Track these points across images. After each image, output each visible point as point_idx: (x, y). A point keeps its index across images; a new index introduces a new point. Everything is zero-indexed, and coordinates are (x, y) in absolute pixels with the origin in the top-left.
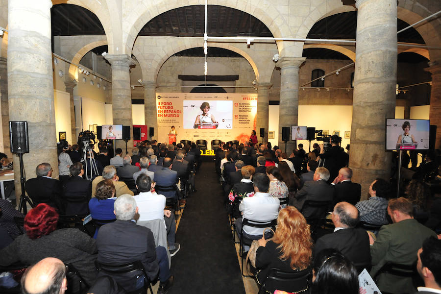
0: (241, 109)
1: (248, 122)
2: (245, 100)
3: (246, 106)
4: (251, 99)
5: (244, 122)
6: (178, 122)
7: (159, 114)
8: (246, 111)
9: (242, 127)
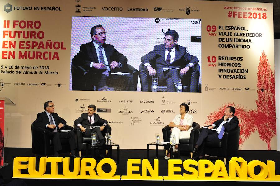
0: (222, 40)
1: (242, 74)
2: (234, 17)
3: (235, 34)
4: (250, 14)
5: (231, 75)
6: (57, 73)
7: (5, 50)
8: (237, 46)
9: (227, 89)
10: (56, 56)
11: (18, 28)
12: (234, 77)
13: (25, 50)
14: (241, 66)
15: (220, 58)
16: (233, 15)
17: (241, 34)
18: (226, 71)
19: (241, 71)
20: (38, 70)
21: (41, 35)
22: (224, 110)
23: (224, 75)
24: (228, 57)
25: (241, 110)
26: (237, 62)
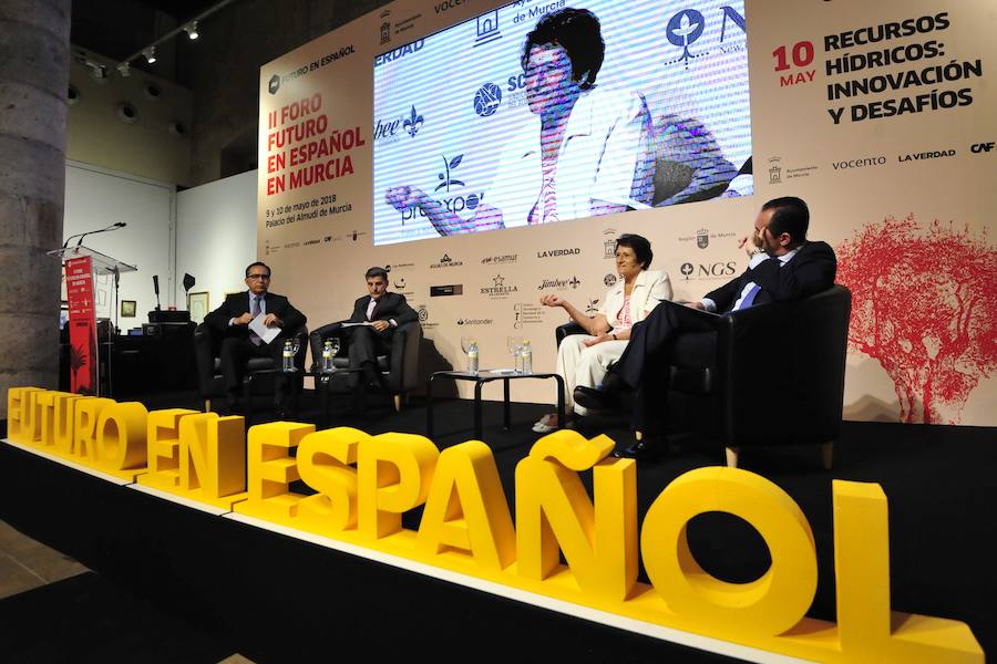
1: (948, 85)
5: (893, 101)
6: (350, 208)
7: (271, 176)
9: (872, 161)
10: (348, 166)
12: (906, 106)
13: (300, 166)
14: (942, 54)
15: (830, 42)
18: (867, 87)
19: (943, 74)
20: (319, 208)
21: (322, 124)
22: (860, 251)
23: (854, 109)
24: (870, 30)
25: (951, 244)
26: (920, 38)
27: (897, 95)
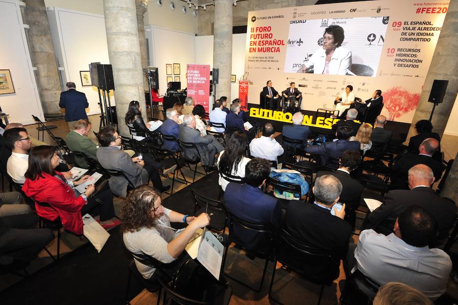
0: (405, 34)
2: (422, 13)
3: (419, 29)
4: (439, 9)
6: (278, 61)
7: (251, 47)
8: (418, 39)
9: (398, 75)
10: (278, 50)
11: (258, 32)
12: (407, 66)
13: (262, 46)
14: (417, 57)
15: (399, 50)
16: (421, 11)
17: (425, 29)
18: (402, 60)
19: (416, 61)
20: (268, 59)
21: (271, 36)
23: (398, 64)
24: (406, 49)
25: (406, 92)
26: (414, 53)
27: (406, 63)
